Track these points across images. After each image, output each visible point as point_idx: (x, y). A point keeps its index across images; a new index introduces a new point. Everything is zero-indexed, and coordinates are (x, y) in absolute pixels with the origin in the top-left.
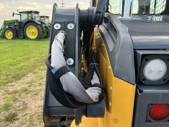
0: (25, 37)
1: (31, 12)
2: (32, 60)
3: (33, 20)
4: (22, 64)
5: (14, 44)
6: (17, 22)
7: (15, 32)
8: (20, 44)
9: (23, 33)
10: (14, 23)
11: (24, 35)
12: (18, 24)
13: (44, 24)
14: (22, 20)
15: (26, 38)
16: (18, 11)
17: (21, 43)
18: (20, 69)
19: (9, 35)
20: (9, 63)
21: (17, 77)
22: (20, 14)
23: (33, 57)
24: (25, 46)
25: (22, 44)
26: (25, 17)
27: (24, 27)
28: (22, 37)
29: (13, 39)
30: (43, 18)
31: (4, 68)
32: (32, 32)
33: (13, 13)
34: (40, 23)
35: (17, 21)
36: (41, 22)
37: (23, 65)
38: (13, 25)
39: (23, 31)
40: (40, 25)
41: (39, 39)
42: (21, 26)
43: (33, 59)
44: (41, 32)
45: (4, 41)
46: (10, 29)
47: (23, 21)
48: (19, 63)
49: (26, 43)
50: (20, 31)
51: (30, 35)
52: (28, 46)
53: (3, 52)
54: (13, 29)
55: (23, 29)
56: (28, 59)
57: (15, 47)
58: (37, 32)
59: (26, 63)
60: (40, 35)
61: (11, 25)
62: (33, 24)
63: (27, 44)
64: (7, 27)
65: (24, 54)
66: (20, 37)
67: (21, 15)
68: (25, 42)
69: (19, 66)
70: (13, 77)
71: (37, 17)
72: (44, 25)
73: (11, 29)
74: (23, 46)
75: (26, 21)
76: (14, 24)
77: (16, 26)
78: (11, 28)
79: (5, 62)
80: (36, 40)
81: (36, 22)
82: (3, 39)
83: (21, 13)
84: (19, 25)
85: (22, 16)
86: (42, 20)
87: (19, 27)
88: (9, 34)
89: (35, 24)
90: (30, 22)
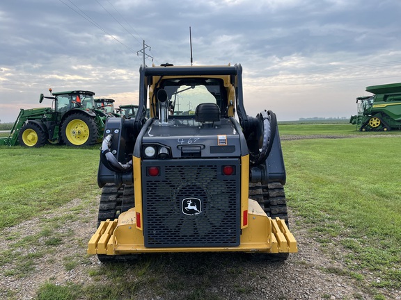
0: (63, 143)
1: (78, 93)
2: (79, 181)
3: (82, 109)
4: (61, 187)
5: (42, 156)
6: (48, 113)
7: (43, 132)
8: (54, 156)
9: (60, 134)
10: (42, 115)
11: (60, 137)
12: (50, 116)
13: (102, 115)
14: (59, 107)
15: (65, 144)
16: (51, 91)
17: (55, 153)
18: (59, 194)
19: (31, 138)
20: (39, 185)
21: (56, 204)
22: (54, 97)
23: (80, 177)
24: (63, 159)
25: (57, 156)
26: (64, 103)
27: (62, 122)
28: (56, 142)
29: (38, 146)
30: (101, 104)
31: (33, 191)
32: (77, 132)
33: (42, 95)
34: (94, 114)
35: (48, 110)
36: (97, 112)
37: (64, 188)
38: (40, 119)
39: (60, 130)
40: (94, 117)
41: (90, 145)
42: (57, 121)
43: (81, 180)
44: (96, 131)
45: (19, 150)
46: (32, 126)
47: (60, 109)
48: (56, 185)
49: (64, 154)
50: (53, 130)
51: (73, 138)
52: (70, 158)
53: (24, 170)
54: (38, 126)
55: (60, 126)
56: (72, 179)
57: (44, 160)
58: (88, 131)
59: (67, 185)
60: (94, 138)
61: (34, 119)
62: (81, 115)
63: (68, 155)
64: (27, 122)
65: (64, 171)
66: (52, 143)
67: (56, 99)
68: (63, 152)
69: (57, 189)
70: (49, 204)
71: (87, 101)
72: (102, 118)
73: (35, 127)
74: (59, 159)
75: (67, 110)
76: (41, 117)
77: (45, 120)
78: (35, 124)
79: (33, 183)
80: (86, 149)
81: (87, 112)
82: (16, 147)
83: (56, 95)
84: (52, 119)
85: (58, 102)
86: (99, 108)
87: (52, 123)
89: (84, 116)
90: (75, 113)
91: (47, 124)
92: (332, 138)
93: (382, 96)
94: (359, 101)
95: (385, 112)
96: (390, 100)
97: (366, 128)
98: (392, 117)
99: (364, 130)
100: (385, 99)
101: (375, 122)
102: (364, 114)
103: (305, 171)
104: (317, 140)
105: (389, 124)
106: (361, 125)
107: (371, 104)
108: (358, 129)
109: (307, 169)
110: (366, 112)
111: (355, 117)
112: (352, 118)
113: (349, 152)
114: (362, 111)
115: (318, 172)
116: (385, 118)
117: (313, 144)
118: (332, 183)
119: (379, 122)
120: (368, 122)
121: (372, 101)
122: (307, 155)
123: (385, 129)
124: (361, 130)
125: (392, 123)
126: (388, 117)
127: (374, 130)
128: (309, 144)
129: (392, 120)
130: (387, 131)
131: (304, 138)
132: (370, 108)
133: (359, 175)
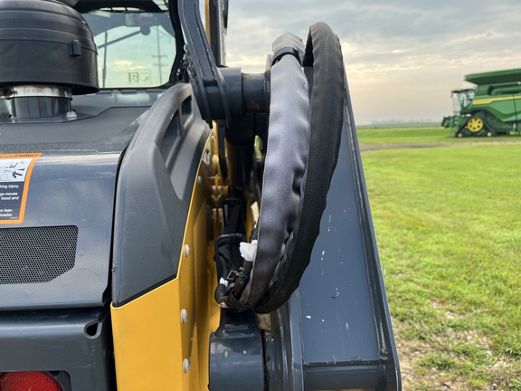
92: (419, 147)
93: (486, 88)
94: (455, 95)
95: (490, 110)
96: (497, 94)
97: (463, 132)
98: (499, 117)
99: (460, 135)
100: (489, 92)
101: (476, 125)
102: (462, 113)
103: (390, 204)
104: (398, 151)
105: (495, 127)
106: (456, 129)
107: (471, 100)
108: (453, 134)
109: (392, 201)
110: (464, 111)
111: (449, 118)
112: (445, 119)
113: (449, 169)
114: (459, 109)
115: (410, 205)
116: (488, 119)
117: (394, 157)
118: (438, 228)
119: (481, 125)
120: (466, 124)
121: (472, 95)
122: (389, 174)
123: (489, 134)
124: (457, 136)
125: (498, 126)
126: (493, 117)
127: (474, 135)
128: (388, 157)
129: (499, 121)
130: (492, 136)
131: (379, 147)
132: (469, 105)
133: (479, 211)
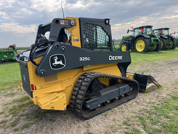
7: (128, 46)
10: (129, 38)
12: (132, 39)
22: (134, 30)
27: (135, 41)
34: (149, 37)
39: (134, 45)
41: (145, 52)
44: (148, 45)
47: (135, 36)
50: (132, 45)
54: (127, 43)
58: (144, 45)
60: (147, 48)
61: (126, 40)
73: (126, 44)
81: (145, 36)
88: (124, 48)
89: (143, 38)
90: (140, 37)
91: (130, 42)
